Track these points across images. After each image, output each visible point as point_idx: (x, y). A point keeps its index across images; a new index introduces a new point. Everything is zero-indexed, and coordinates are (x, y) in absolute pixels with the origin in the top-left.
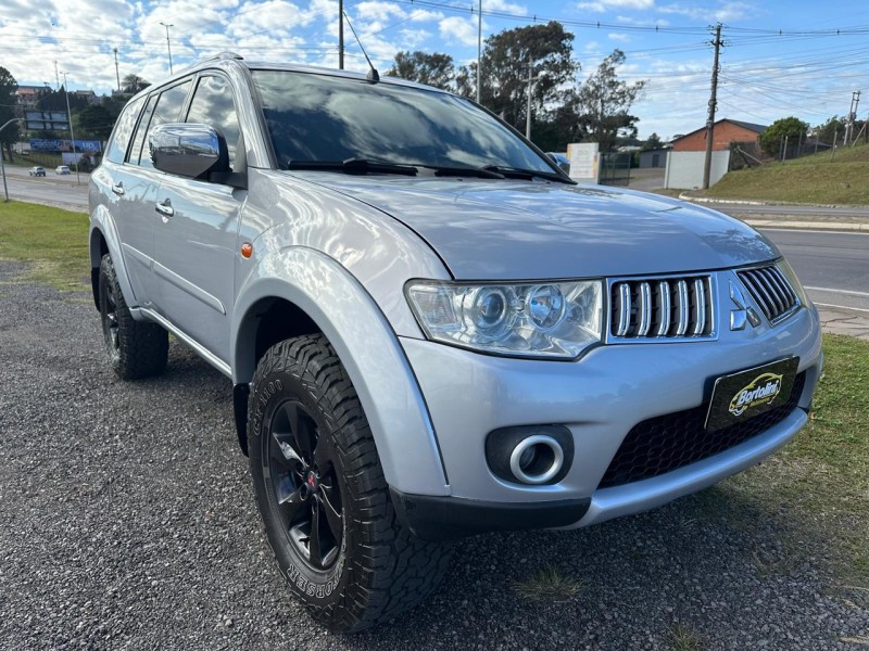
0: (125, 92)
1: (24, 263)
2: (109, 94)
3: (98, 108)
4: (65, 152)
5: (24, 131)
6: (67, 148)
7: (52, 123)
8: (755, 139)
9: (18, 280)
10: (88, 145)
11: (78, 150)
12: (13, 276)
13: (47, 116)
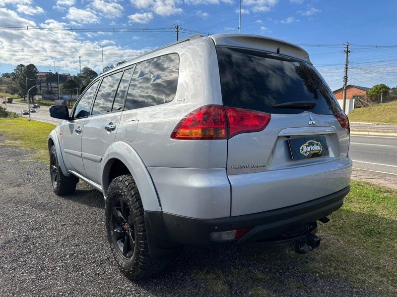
0: (83, 74)
1: (33, 151)
2: (76, 75)
3: (71, 81)
4: (56, 99)
5: (39, 90)
6: (57, 98)
7: (51, 87)
8: (365, 94)
9: (29, 159)
10: (66, 97)
11: (62, 98)
12: (28, 157)
13: (49, 84)
